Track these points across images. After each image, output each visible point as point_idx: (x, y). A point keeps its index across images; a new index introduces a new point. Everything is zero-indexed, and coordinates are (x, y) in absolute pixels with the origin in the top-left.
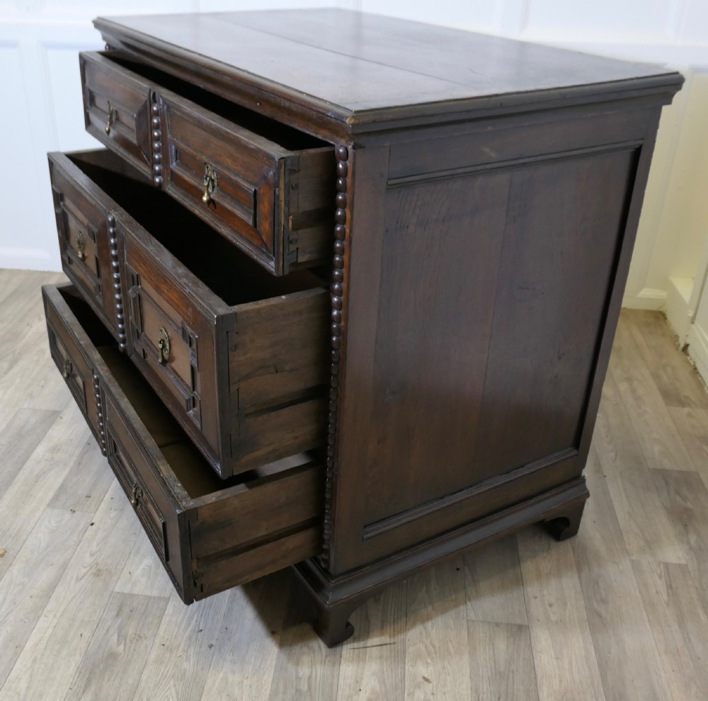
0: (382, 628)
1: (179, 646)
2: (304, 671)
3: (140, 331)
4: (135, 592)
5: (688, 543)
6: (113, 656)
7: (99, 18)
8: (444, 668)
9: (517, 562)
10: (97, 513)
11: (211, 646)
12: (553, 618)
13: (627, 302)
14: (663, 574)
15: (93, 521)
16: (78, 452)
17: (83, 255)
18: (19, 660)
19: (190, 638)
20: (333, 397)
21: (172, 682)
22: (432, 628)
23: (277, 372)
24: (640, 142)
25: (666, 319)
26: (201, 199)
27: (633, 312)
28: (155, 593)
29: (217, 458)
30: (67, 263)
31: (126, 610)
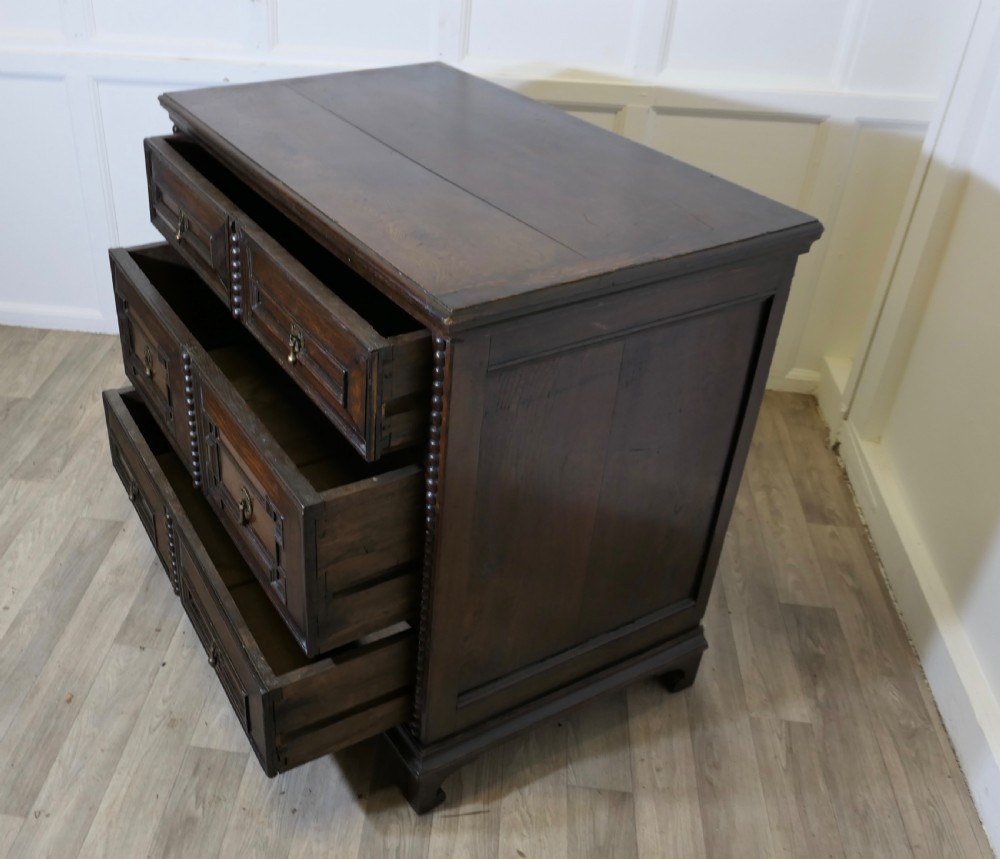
0: (476, 793)
1: (260, 810)
2: (392, 841)
3: (218, 478)
4: (212, 747)
5: (816, 697)
6: (191, 821)
7: (165, 95)
8: (540, 840)
9: (625, 716)
10: (169, 651)
11: (294, 811)
12: (660, 784)
13: (771, 384)
14: (784, 735)
15: (165, 661)
16: (145, 573)
17: (151, 372)
18: (94, 824)
19: (272, 801)
20: (426, 575)
21: (254, 851)
22: (529, 794)
23: (367, 552)
24: (772, 293)
25: (817, 405)
26: (287, 358)
27: (778, 394)
28: (234, 748)
29: (303, 635)
30: (131, 372)
31: (204, 767)
